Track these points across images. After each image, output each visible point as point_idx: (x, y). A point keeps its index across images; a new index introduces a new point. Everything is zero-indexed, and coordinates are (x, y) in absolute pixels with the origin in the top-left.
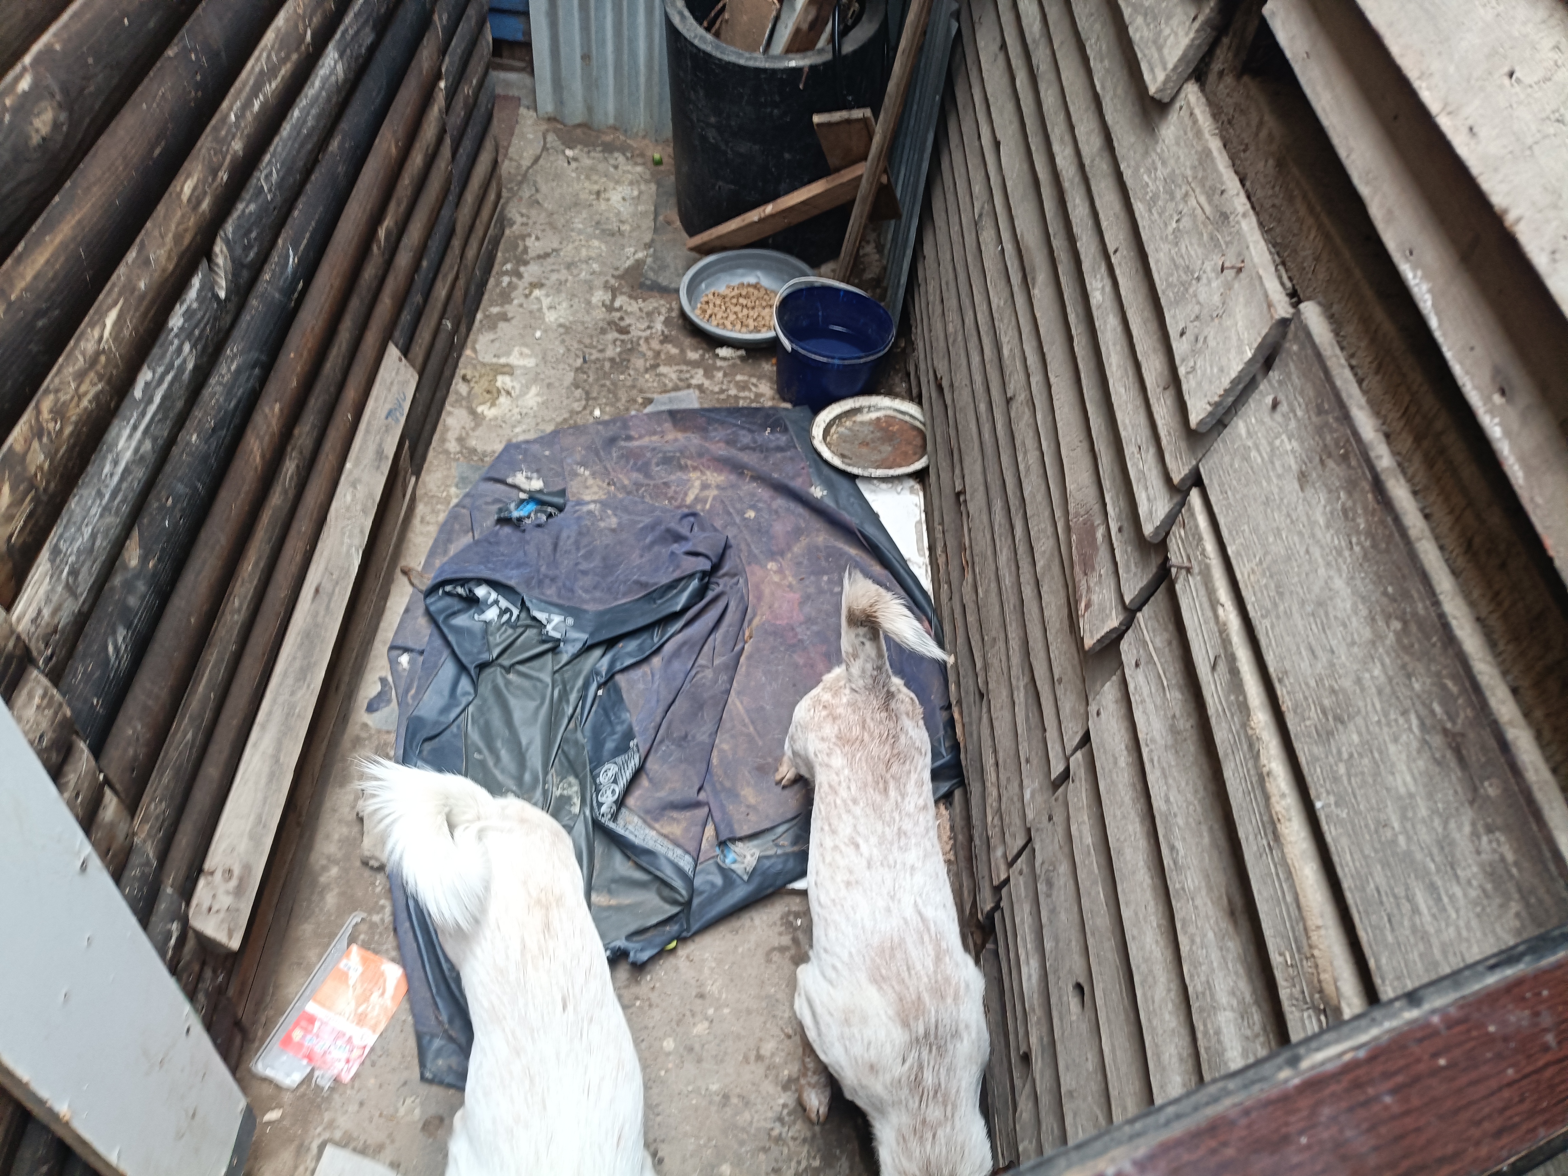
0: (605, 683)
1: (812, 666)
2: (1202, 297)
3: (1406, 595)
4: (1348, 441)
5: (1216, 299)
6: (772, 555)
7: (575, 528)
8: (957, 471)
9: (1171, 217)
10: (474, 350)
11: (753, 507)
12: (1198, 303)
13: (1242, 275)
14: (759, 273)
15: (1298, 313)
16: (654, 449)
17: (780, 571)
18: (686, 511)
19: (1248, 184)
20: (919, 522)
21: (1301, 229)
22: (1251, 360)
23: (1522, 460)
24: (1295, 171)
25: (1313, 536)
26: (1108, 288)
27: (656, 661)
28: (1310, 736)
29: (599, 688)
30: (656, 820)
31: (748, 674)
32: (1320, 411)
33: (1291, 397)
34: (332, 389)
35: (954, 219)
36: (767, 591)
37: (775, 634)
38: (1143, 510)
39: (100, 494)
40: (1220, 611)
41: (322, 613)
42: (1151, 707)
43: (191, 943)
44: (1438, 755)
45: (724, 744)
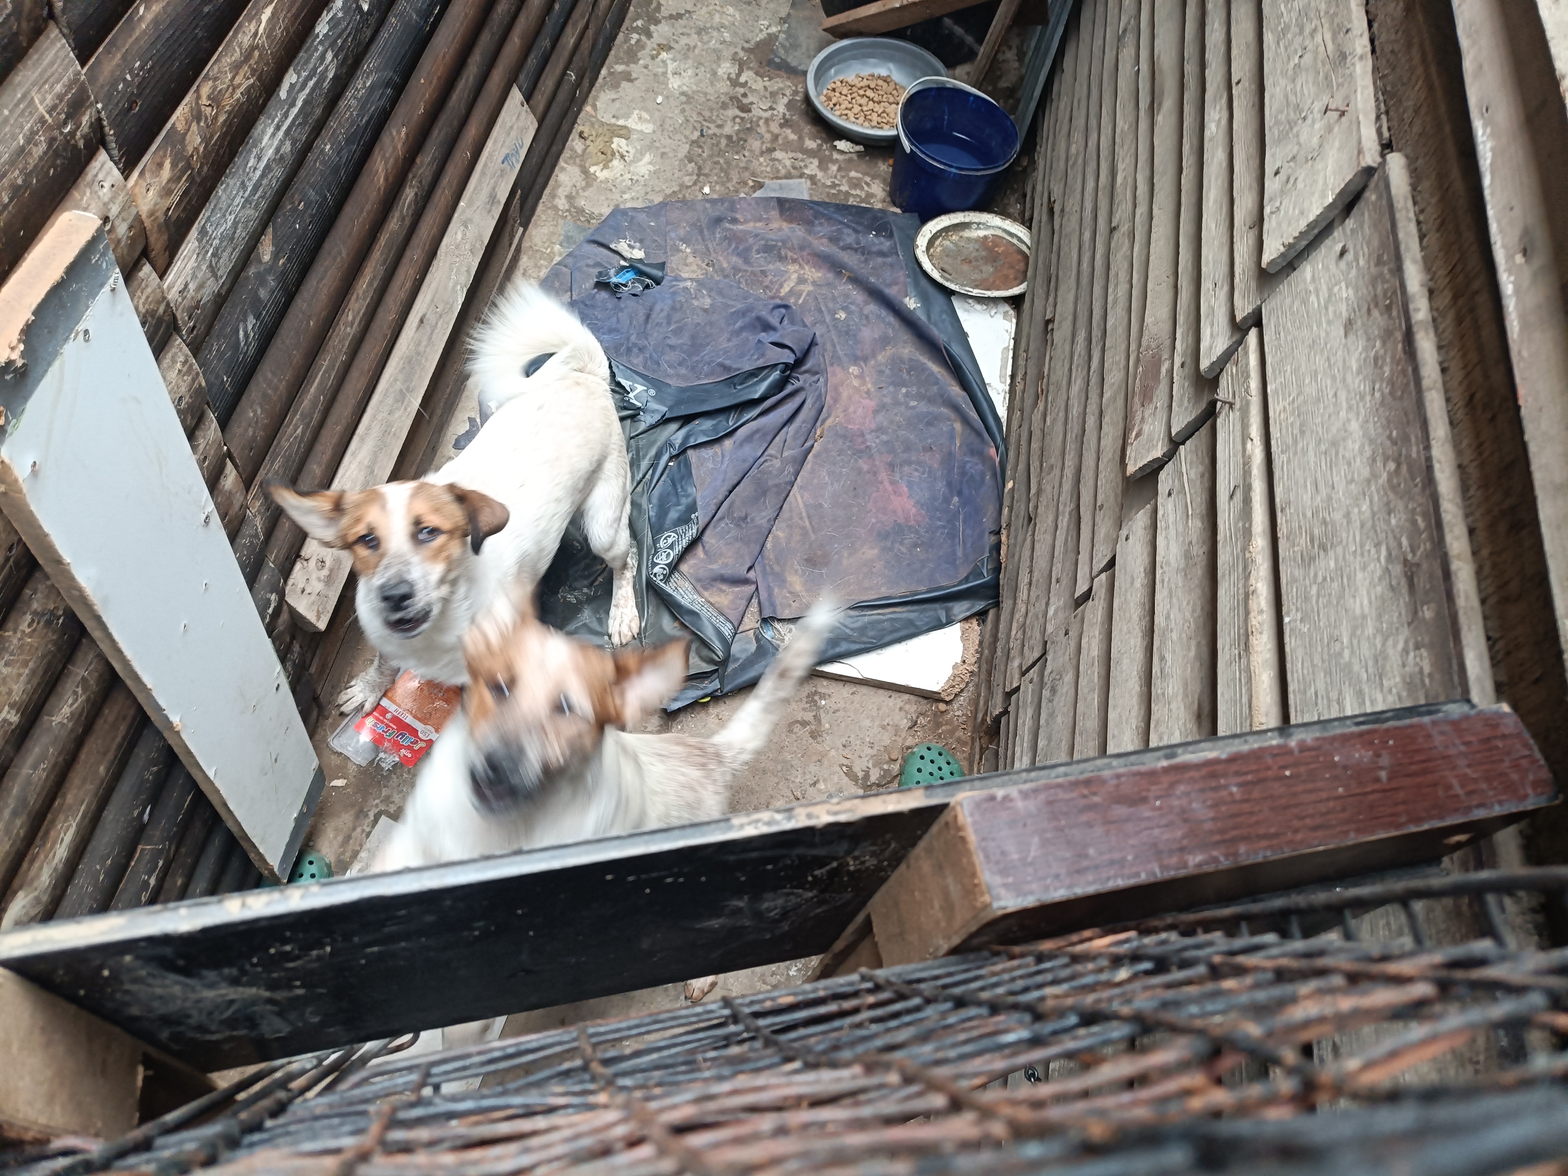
0: (677, 456)
1: (875, 474)
2: (1303, 138)
3: (1406, 439)
4: (1395, 292)
5: (1315, 141)
6: (856, 359)
7: (669, 302)
8: (1051, 299)
9: (1296, 51)
10: (594, 107)
11: (845, 309)
12: (1299, 143)
13: (1344, 119)
14: (891, 66)
15: (1383, 163)
16: (756, 235)
17: (861, 377)
18: (778, 302)
19: (1376, 25)
20: (1007, 348)
21: (1410, 79)
22: (1331, 205)
23: (1522, 318)
24: (1420, 17)
25: (1344, 380)
26: (1224, 122)
27: (728, 443)
28: (1295, 560)
29: (671, 459)
30: (706, 589)
31: (813, 471)
32: (1379, 262)
33: (1359, 246)
34: (456, 123)
35: (1099, 33)
36: (845, 395)
37: (844, 437)
38: (1204, 345)
39: (243, 186)
40: (1249, 445)
41: (424, 343)
42: (1172, 532)
43: (285, 616)
44: (1394, 583)
45: (779, 532)
